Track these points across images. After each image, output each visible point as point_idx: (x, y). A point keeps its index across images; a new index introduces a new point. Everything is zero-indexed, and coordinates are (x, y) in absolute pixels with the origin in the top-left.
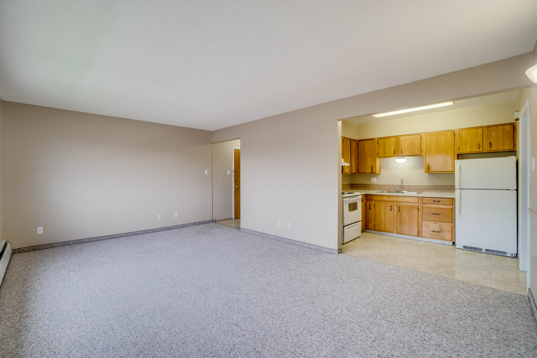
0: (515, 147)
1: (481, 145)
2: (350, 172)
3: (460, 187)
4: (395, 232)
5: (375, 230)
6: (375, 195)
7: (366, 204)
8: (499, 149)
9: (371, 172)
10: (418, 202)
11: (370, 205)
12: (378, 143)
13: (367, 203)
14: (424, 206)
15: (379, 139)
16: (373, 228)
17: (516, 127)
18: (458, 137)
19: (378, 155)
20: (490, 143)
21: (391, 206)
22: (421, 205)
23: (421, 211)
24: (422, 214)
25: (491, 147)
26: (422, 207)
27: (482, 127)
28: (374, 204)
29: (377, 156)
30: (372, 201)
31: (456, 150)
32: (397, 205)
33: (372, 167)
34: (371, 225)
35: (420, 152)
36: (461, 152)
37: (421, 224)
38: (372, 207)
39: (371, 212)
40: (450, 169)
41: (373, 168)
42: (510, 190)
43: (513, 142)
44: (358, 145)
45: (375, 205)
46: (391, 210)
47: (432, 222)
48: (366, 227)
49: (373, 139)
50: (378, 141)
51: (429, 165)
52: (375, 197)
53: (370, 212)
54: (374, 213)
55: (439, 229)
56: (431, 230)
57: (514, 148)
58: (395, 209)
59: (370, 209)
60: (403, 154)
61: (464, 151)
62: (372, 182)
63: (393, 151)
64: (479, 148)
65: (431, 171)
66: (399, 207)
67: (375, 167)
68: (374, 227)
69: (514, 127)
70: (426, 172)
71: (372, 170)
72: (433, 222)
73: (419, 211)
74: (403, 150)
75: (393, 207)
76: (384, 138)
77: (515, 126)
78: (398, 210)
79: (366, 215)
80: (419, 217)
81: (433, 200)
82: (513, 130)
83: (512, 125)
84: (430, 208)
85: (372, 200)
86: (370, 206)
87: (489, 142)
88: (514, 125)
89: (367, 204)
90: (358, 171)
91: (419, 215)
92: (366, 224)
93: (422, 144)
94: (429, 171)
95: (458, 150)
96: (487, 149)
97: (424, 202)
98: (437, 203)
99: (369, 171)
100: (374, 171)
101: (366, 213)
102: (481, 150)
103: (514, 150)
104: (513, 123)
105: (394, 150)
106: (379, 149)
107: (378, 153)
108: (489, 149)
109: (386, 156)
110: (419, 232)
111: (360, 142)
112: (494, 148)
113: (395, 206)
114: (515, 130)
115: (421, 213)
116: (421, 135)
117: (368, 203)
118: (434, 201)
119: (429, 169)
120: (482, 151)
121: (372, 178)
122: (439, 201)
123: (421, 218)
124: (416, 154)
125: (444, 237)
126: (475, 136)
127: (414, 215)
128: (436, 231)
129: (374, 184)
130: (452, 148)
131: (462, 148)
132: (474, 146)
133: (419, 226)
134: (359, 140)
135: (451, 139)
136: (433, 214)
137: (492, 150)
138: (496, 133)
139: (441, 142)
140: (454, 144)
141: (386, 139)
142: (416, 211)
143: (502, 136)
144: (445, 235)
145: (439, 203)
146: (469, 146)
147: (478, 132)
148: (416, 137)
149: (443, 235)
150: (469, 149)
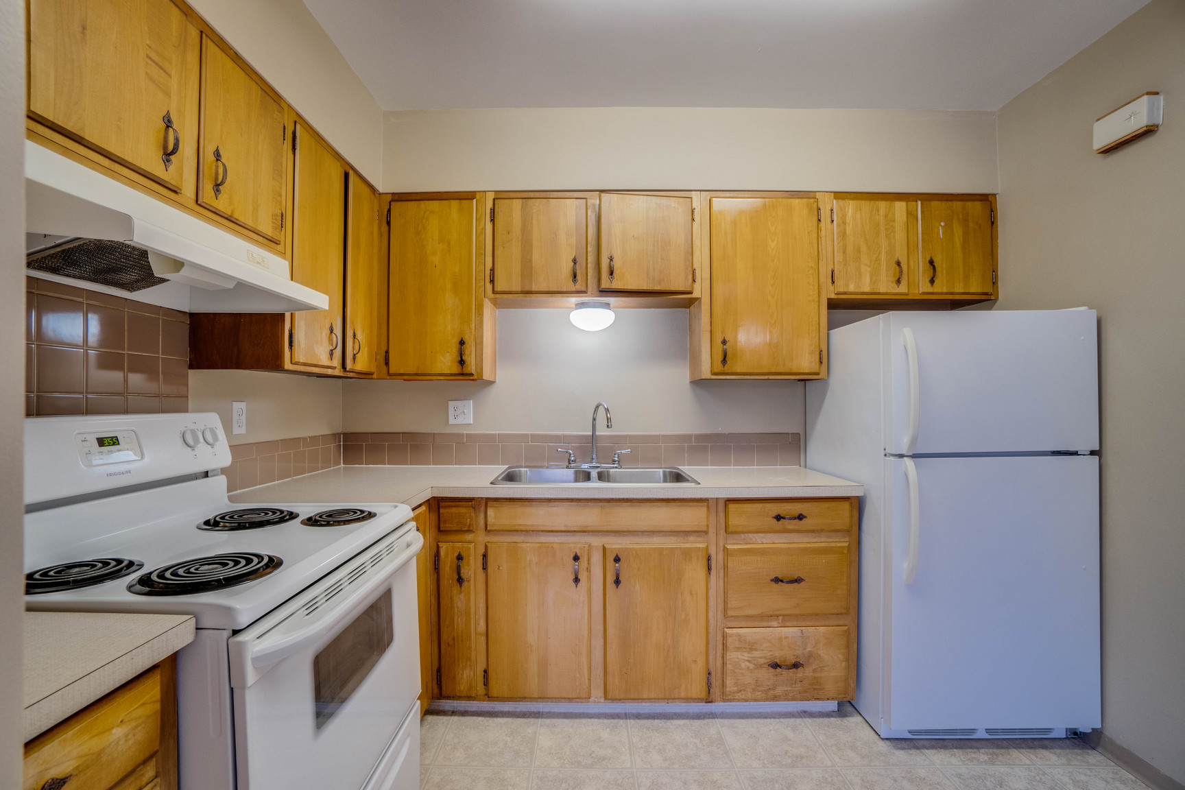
0: (994, 287)
1: (904, 267)
2: (336, 362)
4: (597, 693)
5: (489, 697)
6: (488, 500)
7: (437, 555)
9: (455, 369)
10: (708, 526)
11: (460, 558)
12: (493, 220)
13: (444, 548)
14: (735, 544)
15: (500, 196)
16: (481, 689)
17: (997, 210)
18: (829, 224)
19: (492, 281)
21: (574, 558)
22: (721, 544)
23: (722, 573)
24: (725, 584)
25: (932, 281)
26: (725, 548)
28: (481, 550)
29: (489, 286)
30: (469, 537)
31: (822, 280)
32: (604, 548)
33: (462, 343)
34: (467, 676)
35: (688, 279)
36: (842, 290)
37: (720, 638)
38: (472, 569)
39: (469, 600)
40: (805, 362)
41: (467, 352)
42: (1076, 453)
43: (991, 269)
44: (389, 223)
45: (485, 556)
46: (577, 580)
47: (767, 623)
48: (439, 683)
49: (468, 196)
50: (493, 211)
51: (724, 342)
52: (491, 512)
53: (459, 602)
54: (482, 605)
55: (799, 652)
56: (762, 661)
58: (597, 572)
59: (460, 580)
60: (618, 284)
61: (851, 288)
62: (452, 421)
63: (567, 266)
64: (898, 281)
65: (736, 370)
66: (617, 560)
67: (479, 343)
68: (486, 684)
69: (993, 212)
70: (715, 373)
71: (462, 362)
72: (775, 622)
73: (713, 572)
74: (617, 264)
75: (582, 563)
76: (526, 196)
77: (993, 208)
78: (611, 578)
79: (434, 618)
80: (712, 603)
81: (775, 514)
82: (989, 223)
83: (988, 203)
84: (763, 552)
85: (469, 531)
86: (458, 569)
88: (991, 204)
89: (442, 553)
90: (387, 364)
91: (712, 592)
92: (439, 670)
93: (697, 243)
94: (727, 368)
95: (830, 280)
96: (921, 284)
97: (737, 522)
98: (790, 527)
99: (445, 362)
100: (472, 367)
101: (434, 607)
102: (903, 288)
103: (992, 297)
104: (988, 194)
105: (575, 261)
106: (499, 252)
107: (492, 270)
108: (928, 285)
109: (534, 288)
110: (713, 679)
111: (396, 207)
113: (597, 558)
114: (994, 222)
115: (721, 583)
116: (691, 200)
117: (448, 551)
118: (779, 518)
119: (724, 361)
120: (906, 292)
121: (451, 404)
122: (801, 517)
123: (721, 607)
124: (672, 289)
125: (818, 687)
126: (886, 229)
127: (691, 594)
128: (785, 661)
129: (463, 435)
130: (810, 272)
131: (846, 273)
132: (885, 268)
133: (710, 646)
134: (393, 194)
135: (808, 232)
136: (772, 580)
137: (935, 291)
138: (946, 224)
139: (773, 241)
140: (816, 253)
141: (536, 205)
142: (702, 572)
143: (962, 240)
144: (821, 677)
145: (797, 528)
146: (869, 269)
147: (894, 215)
148: (673, 205)
149: (815, 678)
150: (868, 280)
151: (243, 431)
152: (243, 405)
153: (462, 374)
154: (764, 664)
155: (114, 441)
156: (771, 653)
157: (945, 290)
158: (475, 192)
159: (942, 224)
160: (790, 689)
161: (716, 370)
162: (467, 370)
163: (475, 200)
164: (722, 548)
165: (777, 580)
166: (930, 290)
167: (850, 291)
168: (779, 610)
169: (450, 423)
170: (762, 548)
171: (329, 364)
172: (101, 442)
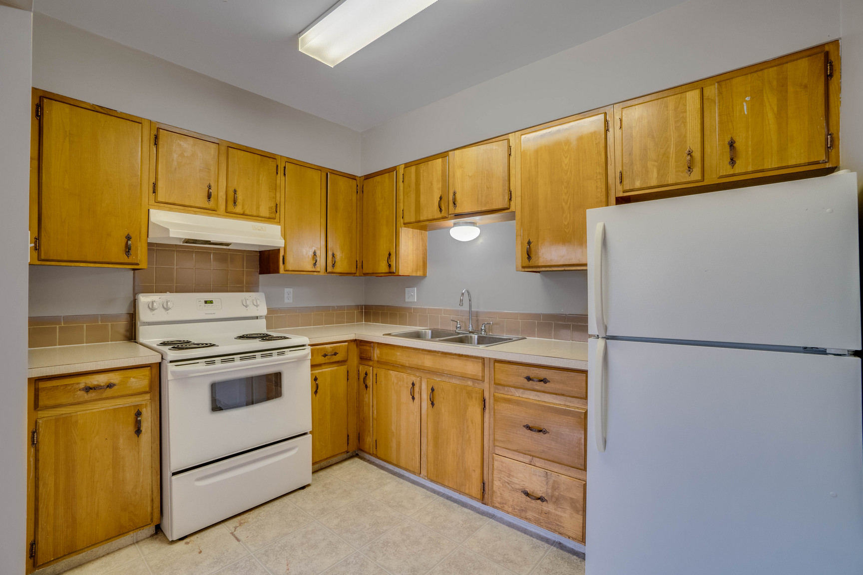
0: (833, 153)
1: (697, 155)
3: (606, 328)
4: (424, 472)
5: (377, 457)
6: (377, 343)
8: (766, 167)
9: (388, 269)
10: (483, 377)
11: (366, 373)
12: (403, 181)
13: (361, 368)
14: (502, 393)
15: (405, 166)
16: (374, 451)
17: (839, 59)
18: (618, 132)
19: (403, 215)
20: (732, 144)
21: (413, 384)
22: (492, 391)
23: (492, 414)
24: (495, 421)
25: (733, 161)
26: (494, 396)
27: (699, 85)
28: (374, 372)
29: (402, 221)
30: (371, 363)
31: (611, 181)
32: (427, 381)
33: (389, 254)
34: (369, 441)
35: (507, 198)
36: (628, 188)
37: (491, 460)
38: (371, 383)
39: (370, 399)
41: (392, 259)
42: (823, 352)
43: (824, 131)
44: (363, 192)
45: (376, 375)
46: (413, 398)
47: (521, 457)
48: (359, 442)
49: (394, 169)
50: (403, 175)
51: (530, 243)
53: (366, 398)
54: (375, 403)
55: (544, 489)
56: (517, 487)
57: (828, 154)
58: (424, 395)
59: (366, 386)
60: (459, 210)
61: (638, 184)
63: (436, 203)
64: (690, 170)
65: (536, 264)
66: (433, 390)
67: (397, 255)
68: (376, 449)
69: (831, 63)
70: (523, 267)
71: (390, 266)
72: (527, 459)
73: (487, 411)
74: (458, 196)
75: (417, 388)
76: (419, 163)
77: (832, 57)
78: (430, 401)
79: (357, 405)
80: (486, 433)
81: (526, 375)
82: (822, 79)
83: (822, 56)
84: (519, 403)
85: (371, 360)
86: (365, 379)
87: (728, 139)
88: (827, 54)
89: (360, 370)
90: (362, 268)
91: (486, 426)
92: (359, 434)
93: (512, 172)
94: (532, 263)
95: (618, 181)
96: (719, 168)
97: (502, 377)
98: (538, 388)
99: (383, 268)
100: (393, 269)
101: (358, 400)
102: (696, 175)
103: (828, 166)
104: (823, 45)
105: (441, 198)
106: (405, 199)
107: (403, 211)
108: (726, 169)
109: (422, 218)
110: (486, 487)
111: (366, 183)
112: (745, 166)
113: (424, 386)
114: (831, 75)
115: (492, 419)
116: (508, 140)
117: (362, 370)
118: (529, 379)
119: (530, 256)
120: (700, 178)
121: (407, 289)
122: (544, 381)
123: (492, 438)
124: (494, 208)
125: (560, 524)
126: (676, 122)
127: (472, 423)
128: (533, 492)
129: (411, 308)
130: (598, 177)
131: (633, 171)
132: (674, 160)
133: (485, 464)
134: (365, 176)
135: (596, 144)
136: (524, 426)
137: (737, 172)
138: (752, 98)
139: (566, 158)
140: (604, 160)
141: (422, 167)
142: (478, 410)
143: (775, 109)
144: (561, 517)
145: (542, 389)
146: (656, 164)
147: (685, 105)
148: (494, 148)
149: (556, 515)
150: (655, 174)
151: (291, 301)
152: (291, 290)
153: (390, 273)
154: (518, 489)
155: (211, 302)
156: (523, 483)
157: (750, 169)
158: (396, 166)
159: (748, 99)
160: (538, 516)
161: (524, 265)
162: (392, 271)
163: (395, 172)
164: (492, 395)
165: (528, 428)
166: (731, 172)
167: (636, 187)
168: (530, 451)
169: (406, 301)
170: (517, 400)
171: (314, 270)
172: (206, 302)
